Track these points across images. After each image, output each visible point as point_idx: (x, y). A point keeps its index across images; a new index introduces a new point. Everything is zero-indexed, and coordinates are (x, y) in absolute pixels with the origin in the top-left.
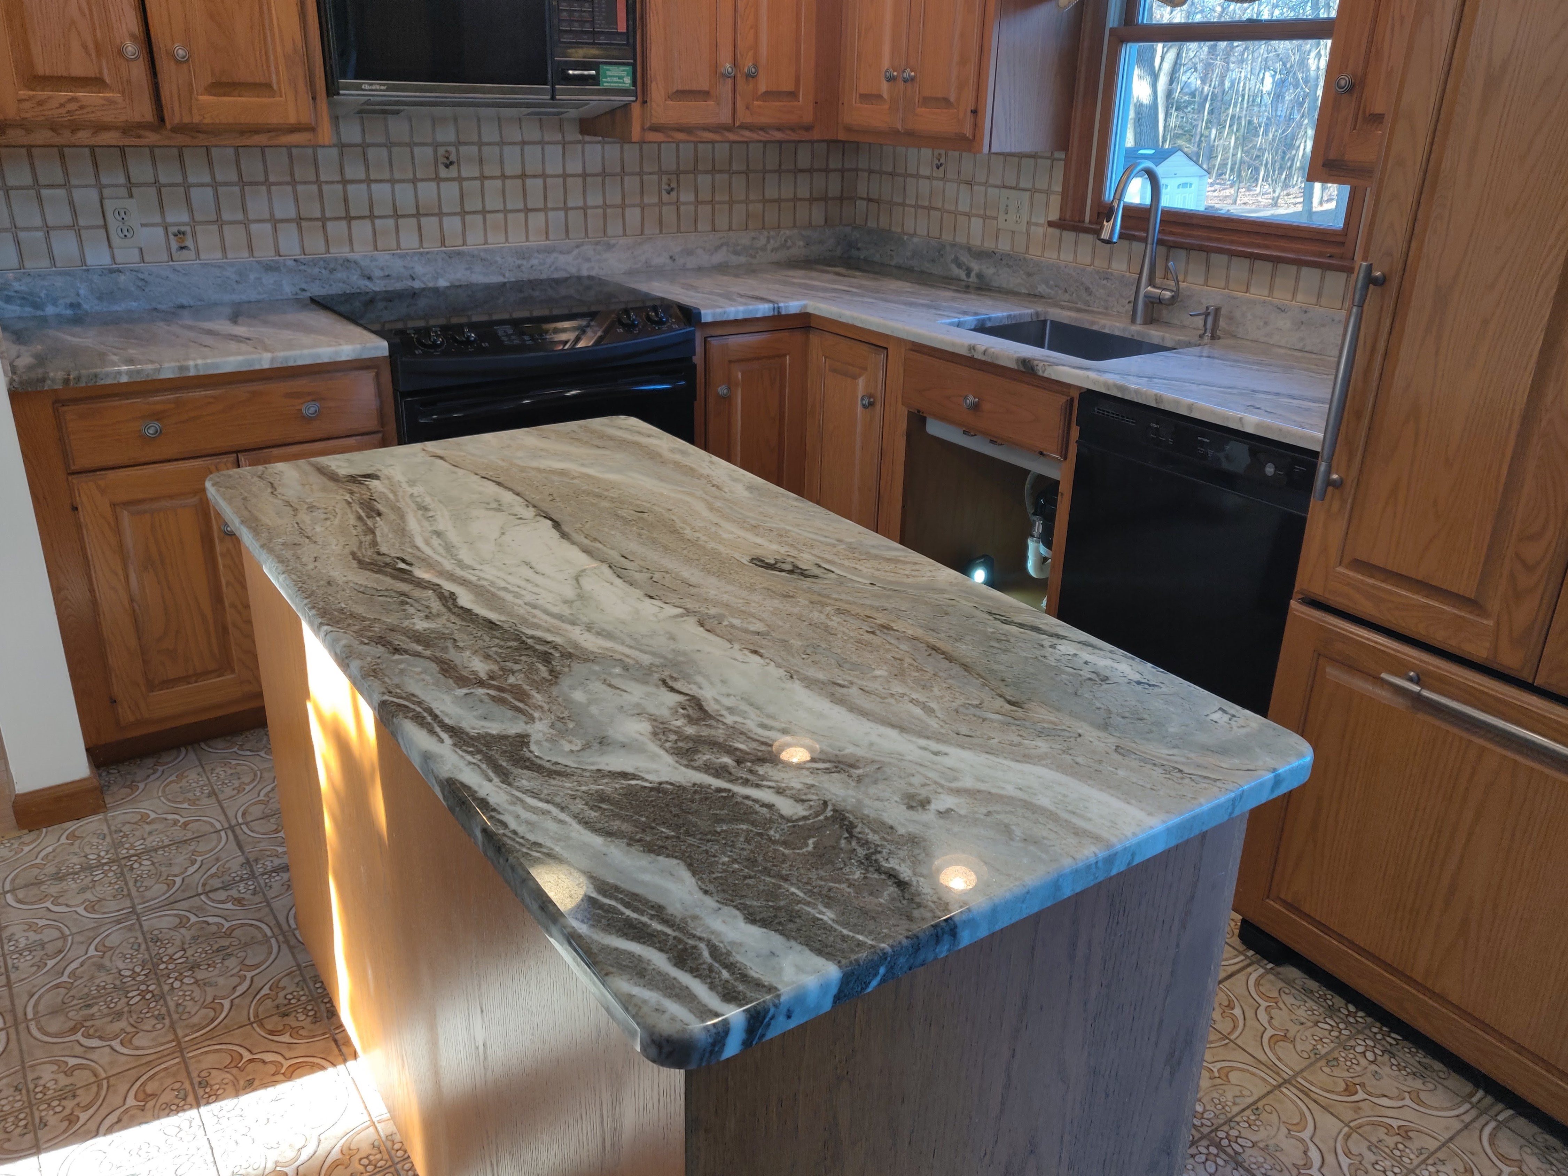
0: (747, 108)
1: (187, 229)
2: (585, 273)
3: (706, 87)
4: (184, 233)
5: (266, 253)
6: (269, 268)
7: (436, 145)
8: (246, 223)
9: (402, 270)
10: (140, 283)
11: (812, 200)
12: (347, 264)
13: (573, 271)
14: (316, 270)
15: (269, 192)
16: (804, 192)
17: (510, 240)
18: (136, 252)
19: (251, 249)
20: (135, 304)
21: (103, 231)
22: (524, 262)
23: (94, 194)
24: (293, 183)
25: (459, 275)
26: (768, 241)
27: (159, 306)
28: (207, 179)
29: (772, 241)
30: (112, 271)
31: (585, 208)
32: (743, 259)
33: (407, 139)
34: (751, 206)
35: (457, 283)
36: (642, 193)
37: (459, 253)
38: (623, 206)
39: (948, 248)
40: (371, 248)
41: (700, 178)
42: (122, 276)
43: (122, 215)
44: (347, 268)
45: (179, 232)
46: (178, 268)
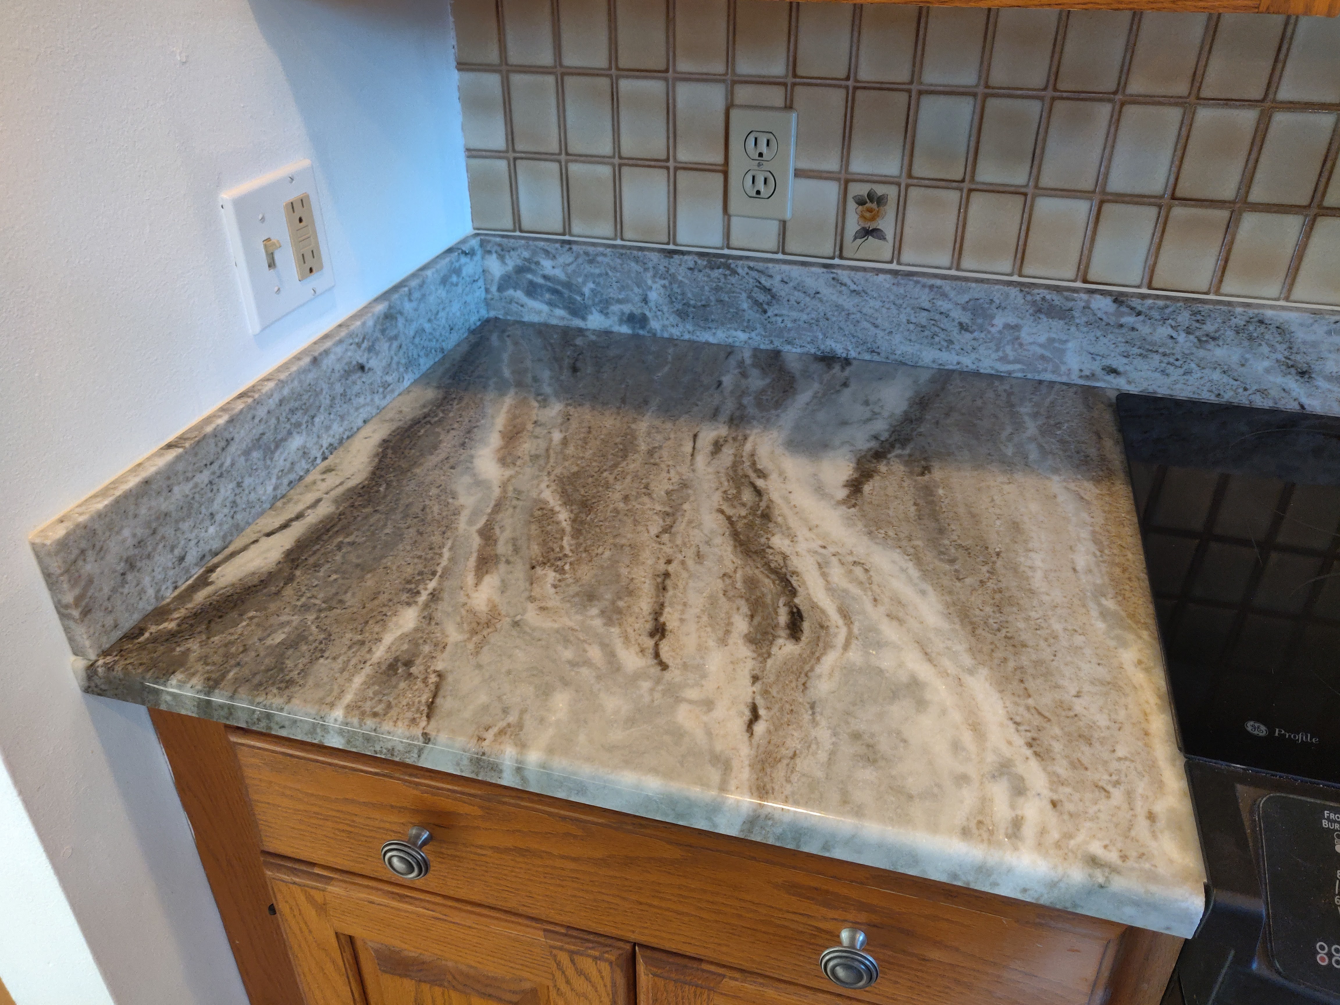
1: (891, 192)
4: (880, 201)
5: (1053, 269)
6: (1049, 307)
8: (1029, 195)
10: (762, 297)
12: (1257, 327)
14: (1164, 331)
18: (774, 227)
19: (1020, 255)
20: (742, 336)
21: (720, 177)
23: (715, 95)
24: (1193, 101)
28: (968, 78)
42: (733, 280)
43: (763, 148)
44: (1250, 338)
45: (871, 196)
46: (844, 275)
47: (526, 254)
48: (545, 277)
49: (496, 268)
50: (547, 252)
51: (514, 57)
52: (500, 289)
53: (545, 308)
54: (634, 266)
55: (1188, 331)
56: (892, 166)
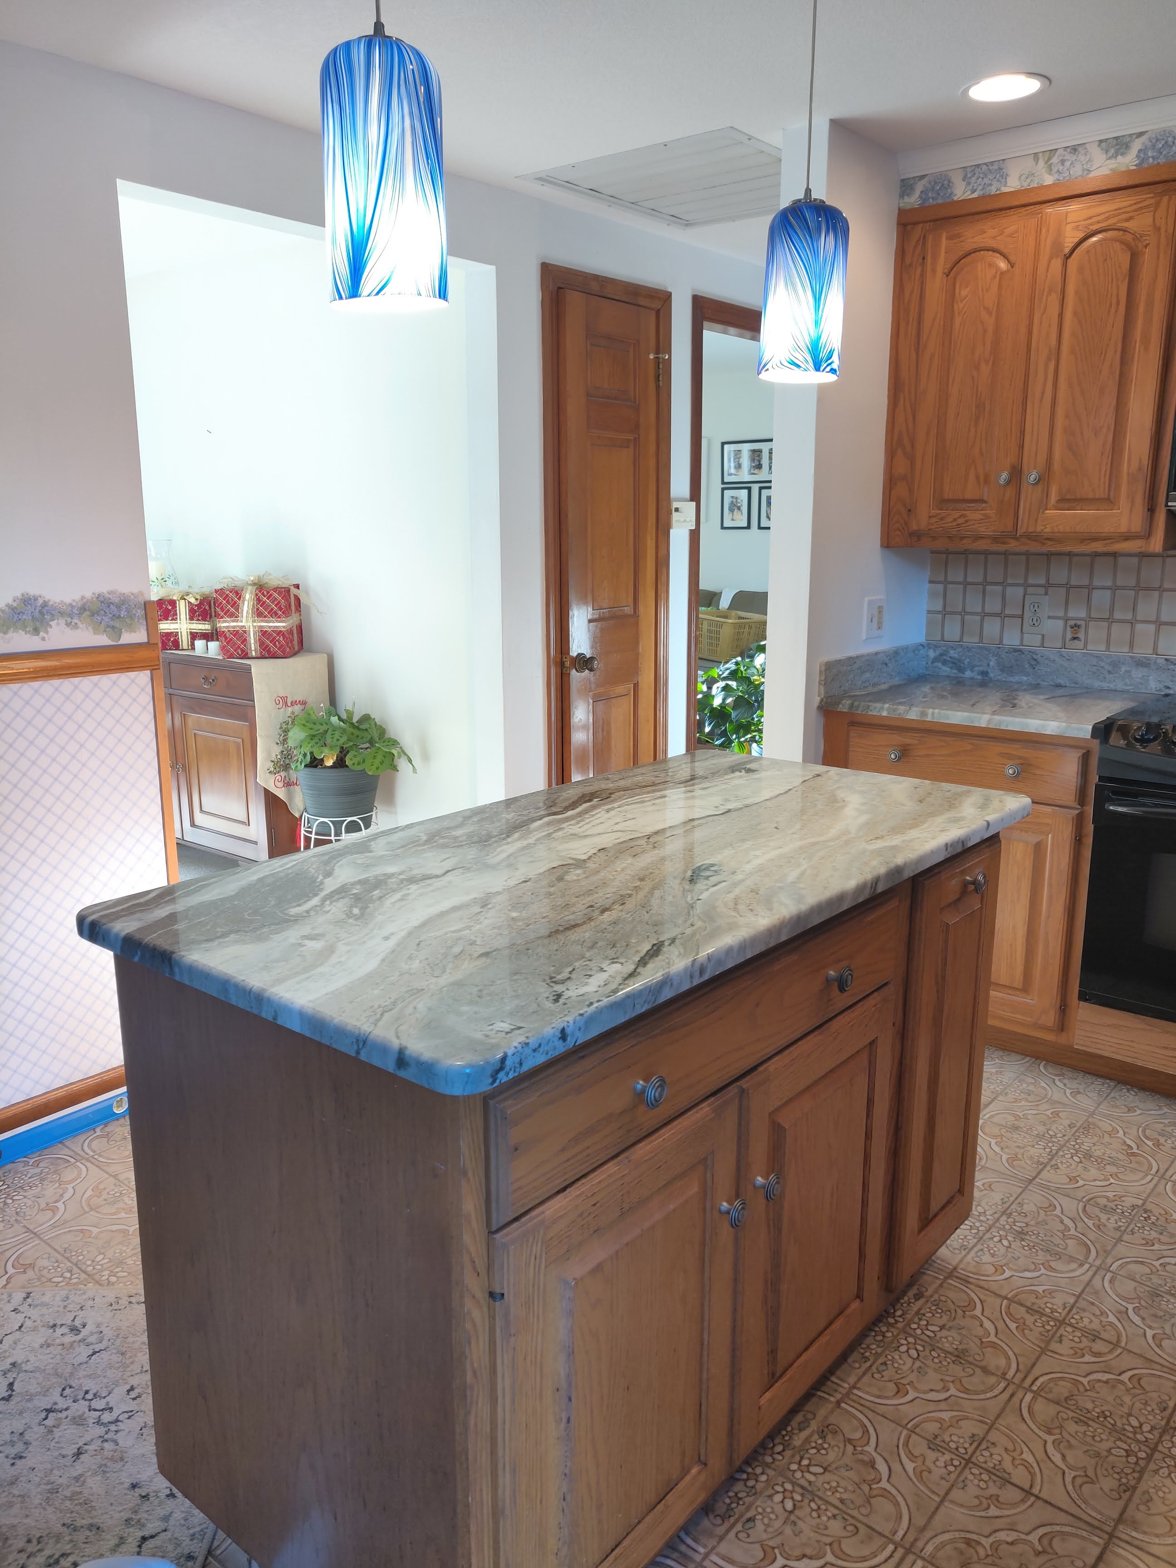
1: (1083, 623)
4: (1079, 626)
5: (1144, 650)
6: (1142, 663)
8: (1132, 623)
10: (1033, 663)
15: (1160, 597)
18: (1040, 637)
19: (1131, 645)
20: (1025, 678)
21: (1020, 619)
23: (1020, 591)
28: (1109, 583)
30: (1016, 651)
42: (1023, 656)
43: (1036, 608)
45: (1075, 625)
46: (1065, 654)
47: (944, 649)
48: (950, 657)
49: (932, 654)
50: (952, 648)
51: (950, 579)
52: (932, 662)
53: (948, 669)
54: (986, 652)
56: (1083, 614)
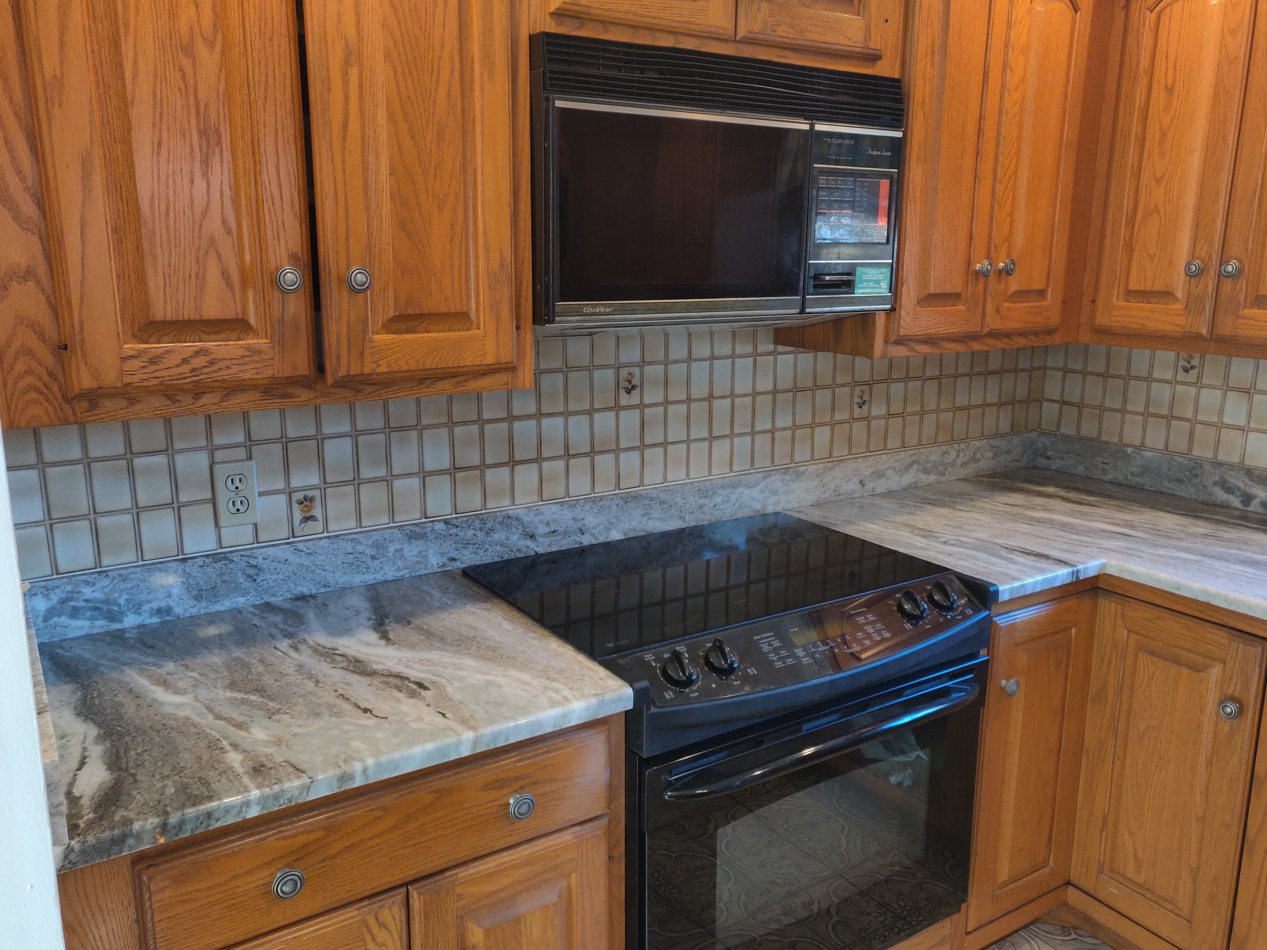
0: (997, 311)
1: (316, 493)
2: (770, 509)
3: (958, 290)
4: (311, 499)
5: (410, 515)
6: (415, 535)
7: (618, 368)
8: (389, 480)
9: (571, 523)
10: (251, 572)
11: (1001, 404)
12: (508, 521)
13: (758, 506)
14: (471, 532)
15: (420, 438)
16: (993, 397)
17: (691, 476)
18: (250, 529)
19: (392, 512)
20: (242, 600)
21: (210, 506)
22: (706, 501)
23: (202, 459)
24: (451, 424)
25: (634, 524)
26: (958, 455)
27: (273, 600)
28: (346, 428)
29: (962, 455)
30: (216, 558)
31: (772, 432)
32: (932, 478)
33: (586, 362)
34: (942, 415)
35: (632, 535)
36: (833, 410)
37: (636, 497)
38: (812, 426)
39: (1207, 467)
40: (536, 498)
41: (894, 387)
42: (231, 566)
43: (237, 483)
44: (507, 526)
45: (305, 498)
46: (301, 546)
47: (69, 588)
48: (86, 601)
49: (42, 604)
50: (87, 583)
51: (51, 459)
52: (45, 620)
53: (87, 623)
55: (481, 530)
56: (314, 479)
